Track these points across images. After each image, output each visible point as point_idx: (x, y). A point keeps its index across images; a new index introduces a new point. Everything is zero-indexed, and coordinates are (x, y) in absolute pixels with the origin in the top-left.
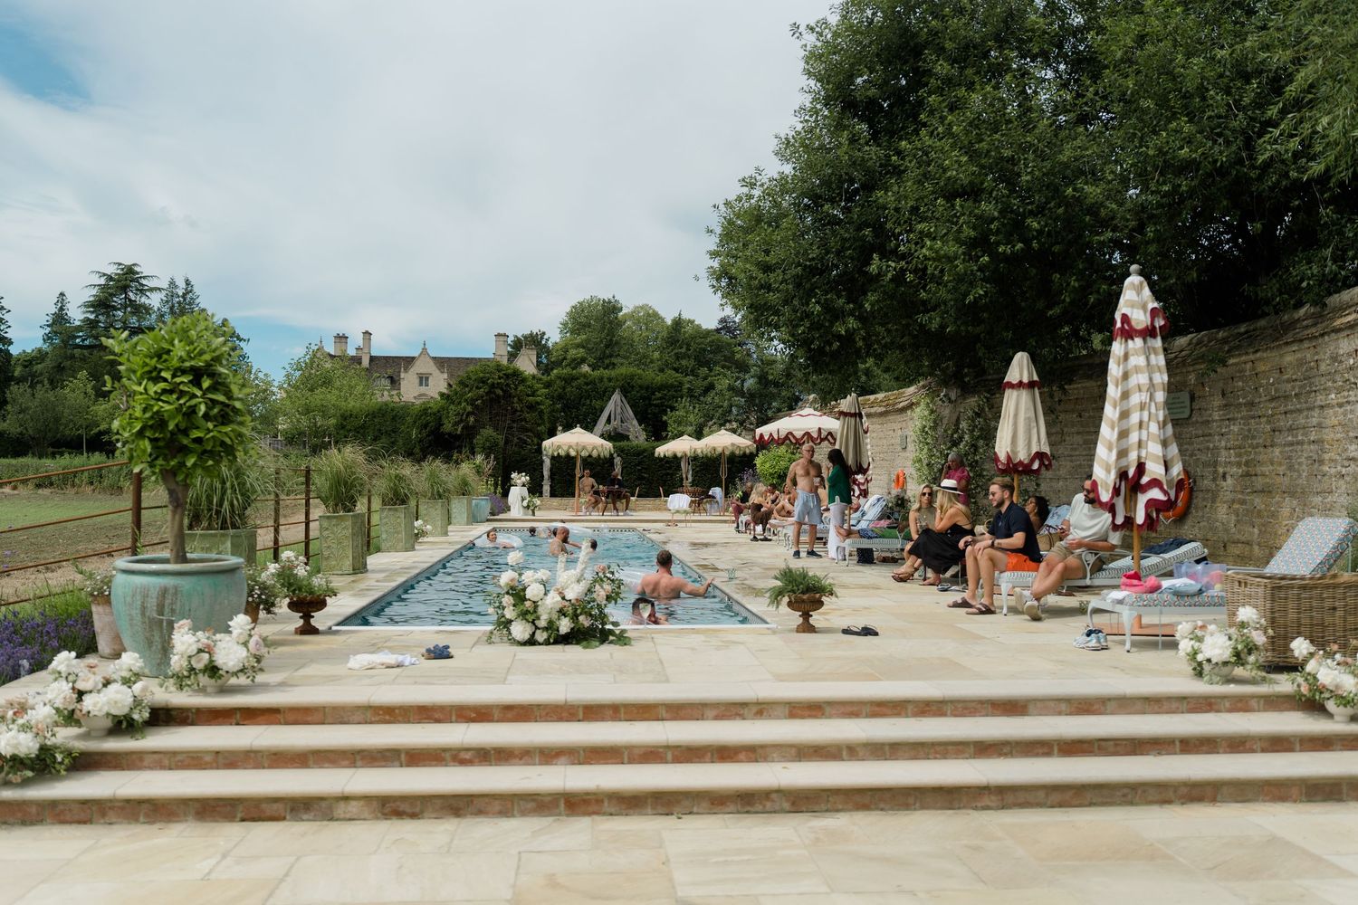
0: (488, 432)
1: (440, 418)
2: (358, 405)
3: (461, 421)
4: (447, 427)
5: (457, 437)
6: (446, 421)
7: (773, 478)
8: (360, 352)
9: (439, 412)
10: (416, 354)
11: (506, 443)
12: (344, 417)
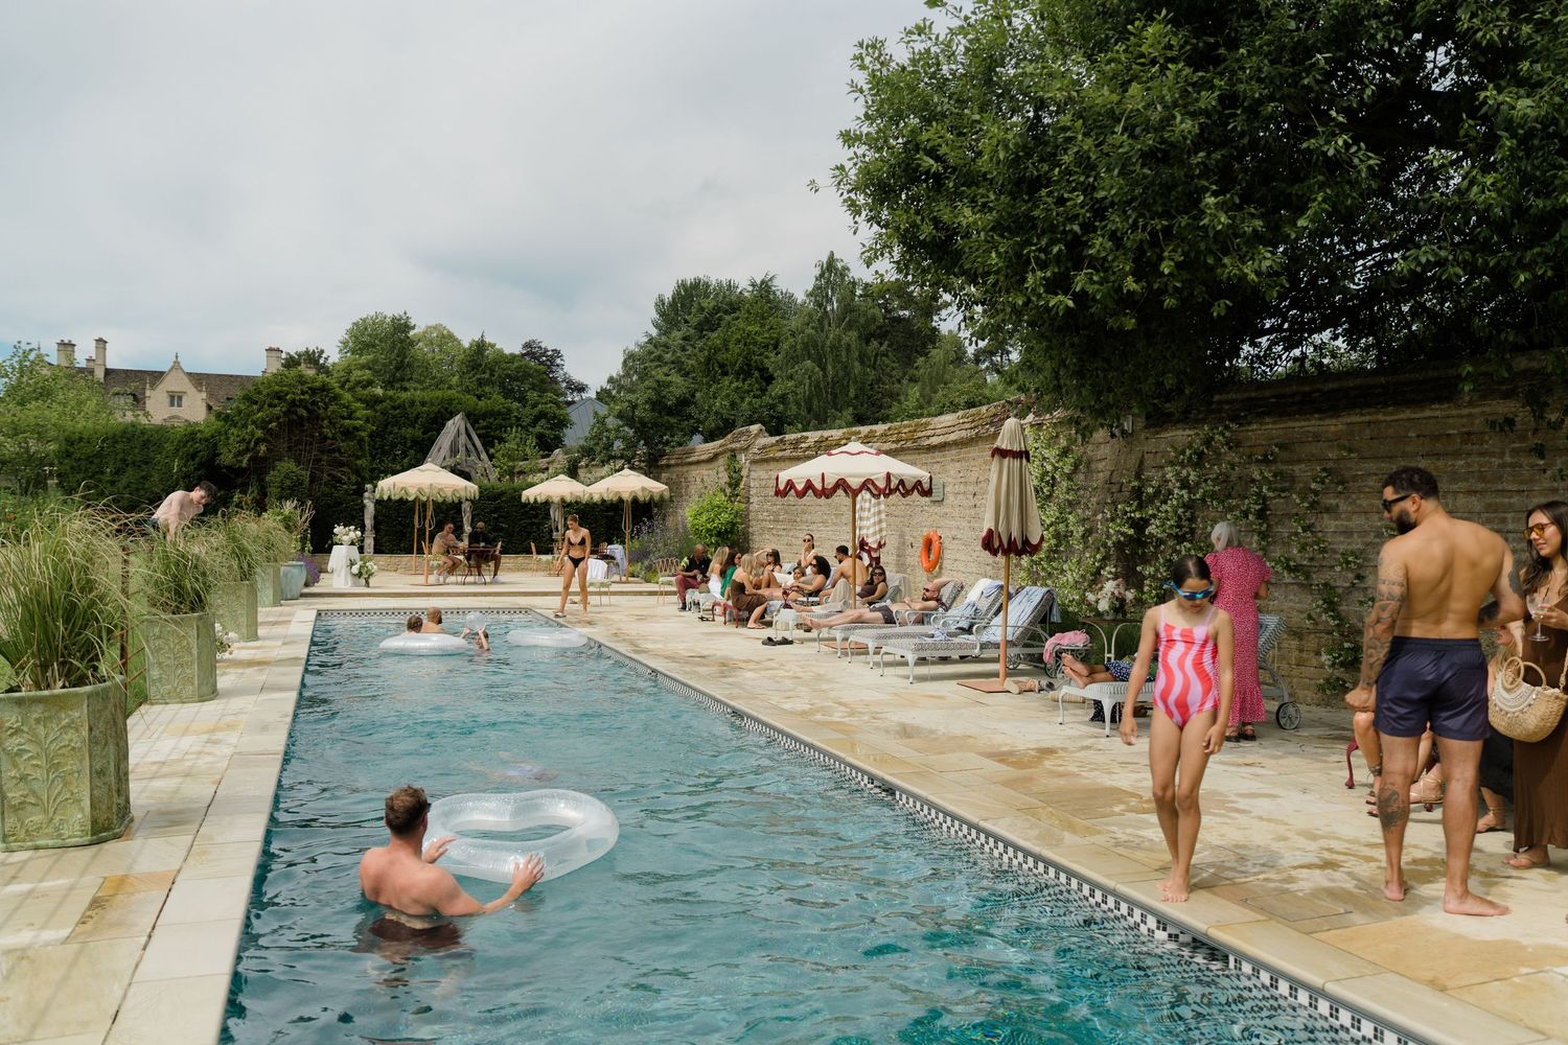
0: (287, 466)
1: (215, 445)
2: (90, 425)
3: (247, 450)
4: (227, 458)
5: (241, 472)
6: (224, 450)
7: (711, 536)
8: (91, 364)
9: (213, 437)
10: (166, 369)
11: (312, 481)
12: (70, 442)
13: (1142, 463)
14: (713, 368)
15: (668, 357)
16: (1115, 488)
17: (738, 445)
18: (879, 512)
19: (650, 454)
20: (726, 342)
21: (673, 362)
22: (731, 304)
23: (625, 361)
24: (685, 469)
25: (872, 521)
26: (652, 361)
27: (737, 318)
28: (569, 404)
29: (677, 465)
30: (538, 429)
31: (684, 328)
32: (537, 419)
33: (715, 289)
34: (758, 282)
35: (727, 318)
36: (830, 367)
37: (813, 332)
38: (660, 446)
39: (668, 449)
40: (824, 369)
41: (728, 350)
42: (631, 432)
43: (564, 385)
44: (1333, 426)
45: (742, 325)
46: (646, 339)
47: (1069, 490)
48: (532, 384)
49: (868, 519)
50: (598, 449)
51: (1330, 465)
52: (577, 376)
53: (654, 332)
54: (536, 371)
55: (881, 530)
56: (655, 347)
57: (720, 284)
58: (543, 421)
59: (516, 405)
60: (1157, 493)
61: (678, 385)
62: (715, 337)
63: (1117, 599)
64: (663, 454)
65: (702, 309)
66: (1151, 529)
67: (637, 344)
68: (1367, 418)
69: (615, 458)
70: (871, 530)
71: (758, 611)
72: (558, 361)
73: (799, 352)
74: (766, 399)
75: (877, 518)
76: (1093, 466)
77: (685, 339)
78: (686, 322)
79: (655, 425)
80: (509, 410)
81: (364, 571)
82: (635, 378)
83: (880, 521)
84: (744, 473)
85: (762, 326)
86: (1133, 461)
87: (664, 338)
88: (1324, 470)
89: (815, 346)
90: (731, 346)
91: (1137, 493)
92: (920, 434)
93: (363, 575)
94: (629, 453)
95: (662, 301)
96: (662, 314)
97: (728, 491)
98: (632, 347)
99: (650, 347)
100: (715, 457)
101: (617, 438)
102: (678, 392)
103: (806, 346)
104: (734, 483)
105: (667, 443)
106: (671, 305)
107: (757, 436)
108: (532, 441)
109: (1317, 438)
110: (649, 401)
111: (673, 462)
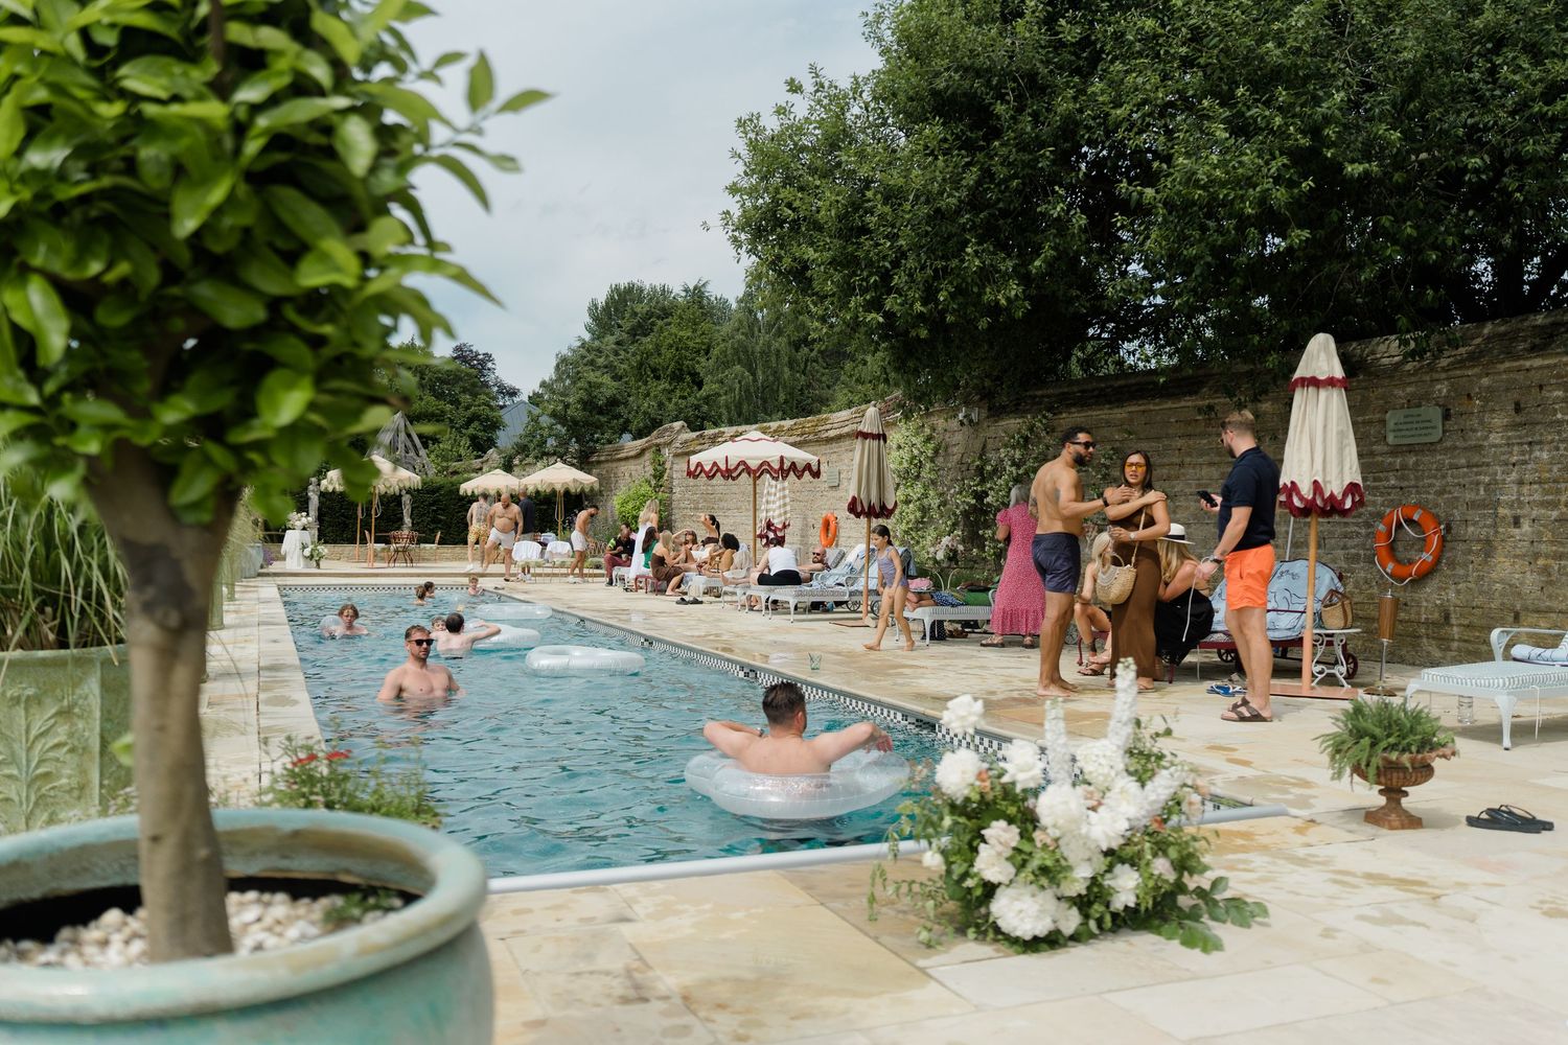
13: (984, 446)
14: (646, 370)
15: (601, 361)
16: (964, 468)
17: (662, 440)
18: (784, 497)
19: (581, 451)
20: (658, 347)
21: (606, 367)
22: (663, 309)
23: (558, 366)
24: (615, 465)
25: (778, 504)
26: (586, 365)
27: (670, 324)
28: (502, 407)
29: (607, 461)
30: (471, 431)
31: (617, 332)
32: (470, 421)
33: (648, 294)
34: (691, 288)
35: (660, 323)
36: (759, 372)
37: (743, 338)
38: (591, 444)
39: (598, 446)
40: (754, 374)
41: (659, 355)
42: (564, 430)
43: (496, 389)
44: (1119, 414)
45: (675, 330)
46: (579, 344)
47: (931, 470)
48: (464, 388)
49: (774, 502)
50: (532, 446)
51: (1118, 445)
52: (509, 381)
53: (587, 336)
54: (467, 374)
55: (785, 513)
56: (588, 351)
57: (654, 289)
58: (476, 423)
59: (449, 407)
60: (995, 471)
61: (609, 386)
62: (648, 342)
63: (951, 550)
64: (593, 451)
65: (635, 314)
66: (988, 500)
67: (569, 348)
68: (1142, 408)
69: (547, 454)
70: (777, 513)
71: (675, 580)
72: (490, 365)
73: (730, 357)
74: (692, 400)
75: (782, 502)
76: (950, 450)
77: (618, 343)
78: (619, 326)
79: (587, 424)
80: (443, 412)
81: (315, 554)
82: (568, 382)
83: (785, 505)
84: (668, 466)
85: (694, 331)
86: (978, 446)
87: (597, 343)
88: (1113, 449)
89: (746, 352)
90: (663, 351)
91: (980, 470)
92: (820, 428)
93: (314, 558)
94: (562, 450)
95: (596, 306)
96: (595, 319)
97: (653, 482)
98: (565, 351)
99: (583, 351)
100: (642, 452)
101: (550, 436)
102: (608, 393)
103: (736, 351)
104: (659, 476)
105: (598, 440)
106: (604, 309)
107: (679, 432)
108: (465, 442)
109: (1108, 423)
110: (581, 401)
111: (602, 458)
